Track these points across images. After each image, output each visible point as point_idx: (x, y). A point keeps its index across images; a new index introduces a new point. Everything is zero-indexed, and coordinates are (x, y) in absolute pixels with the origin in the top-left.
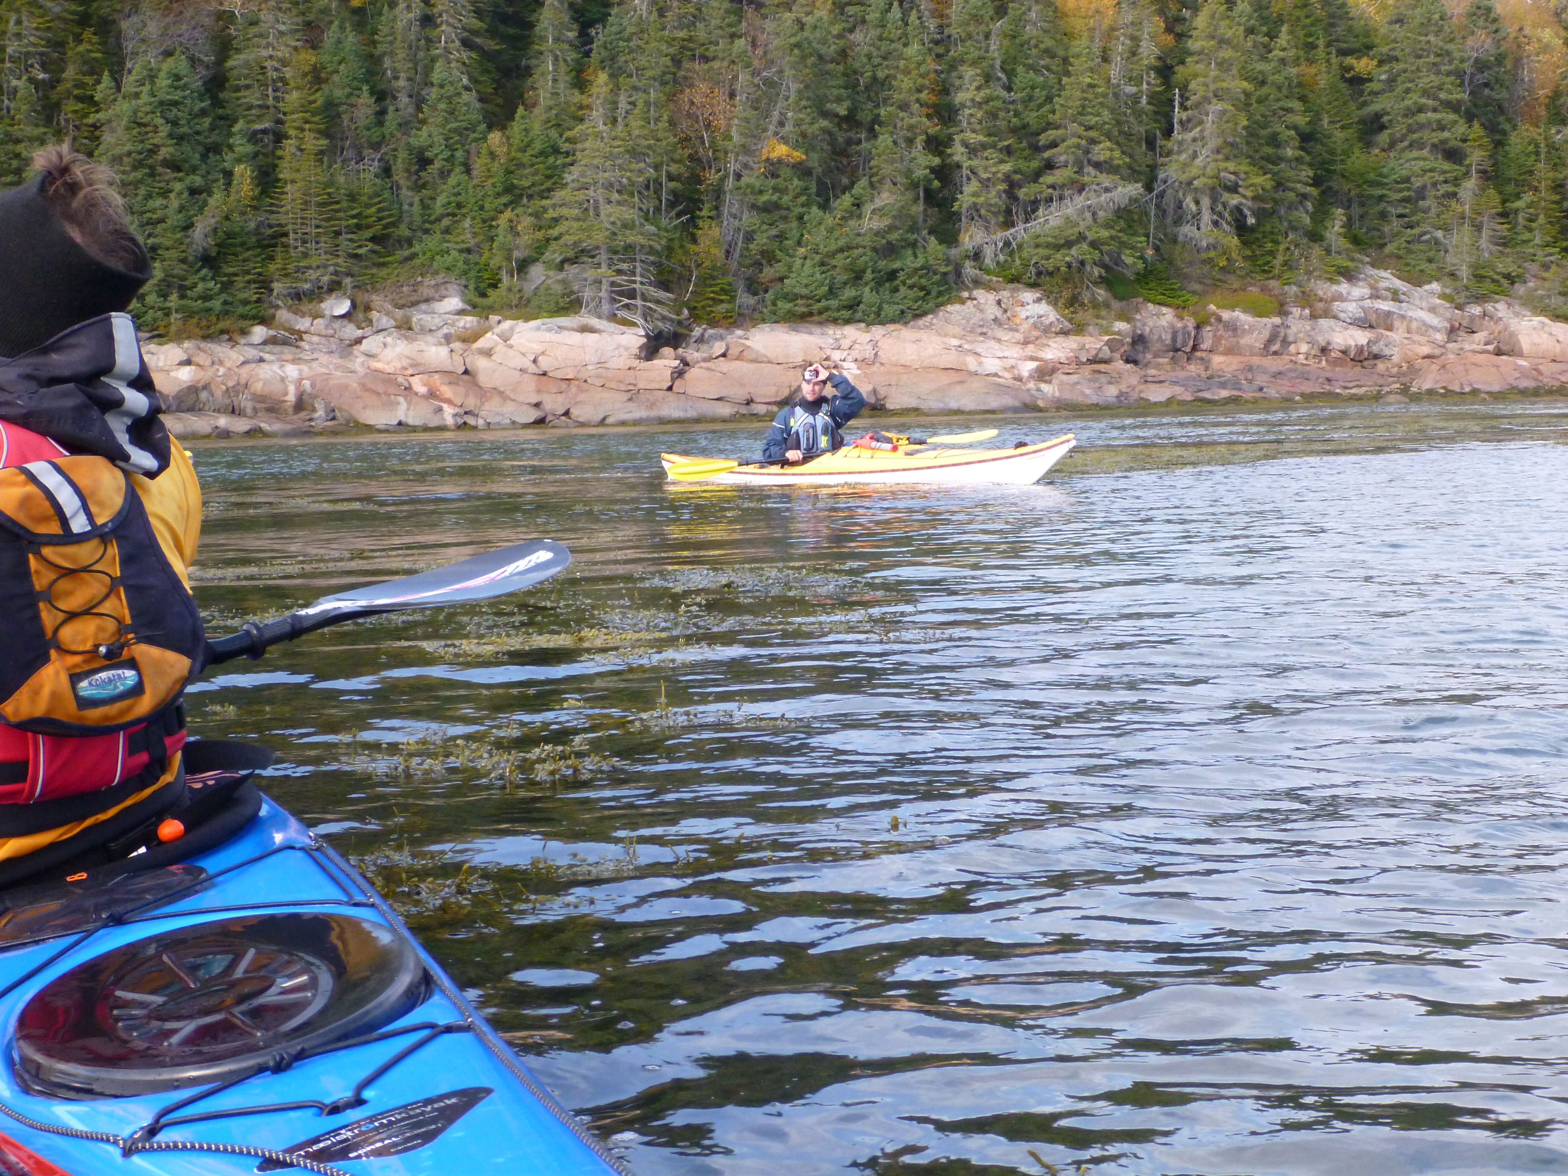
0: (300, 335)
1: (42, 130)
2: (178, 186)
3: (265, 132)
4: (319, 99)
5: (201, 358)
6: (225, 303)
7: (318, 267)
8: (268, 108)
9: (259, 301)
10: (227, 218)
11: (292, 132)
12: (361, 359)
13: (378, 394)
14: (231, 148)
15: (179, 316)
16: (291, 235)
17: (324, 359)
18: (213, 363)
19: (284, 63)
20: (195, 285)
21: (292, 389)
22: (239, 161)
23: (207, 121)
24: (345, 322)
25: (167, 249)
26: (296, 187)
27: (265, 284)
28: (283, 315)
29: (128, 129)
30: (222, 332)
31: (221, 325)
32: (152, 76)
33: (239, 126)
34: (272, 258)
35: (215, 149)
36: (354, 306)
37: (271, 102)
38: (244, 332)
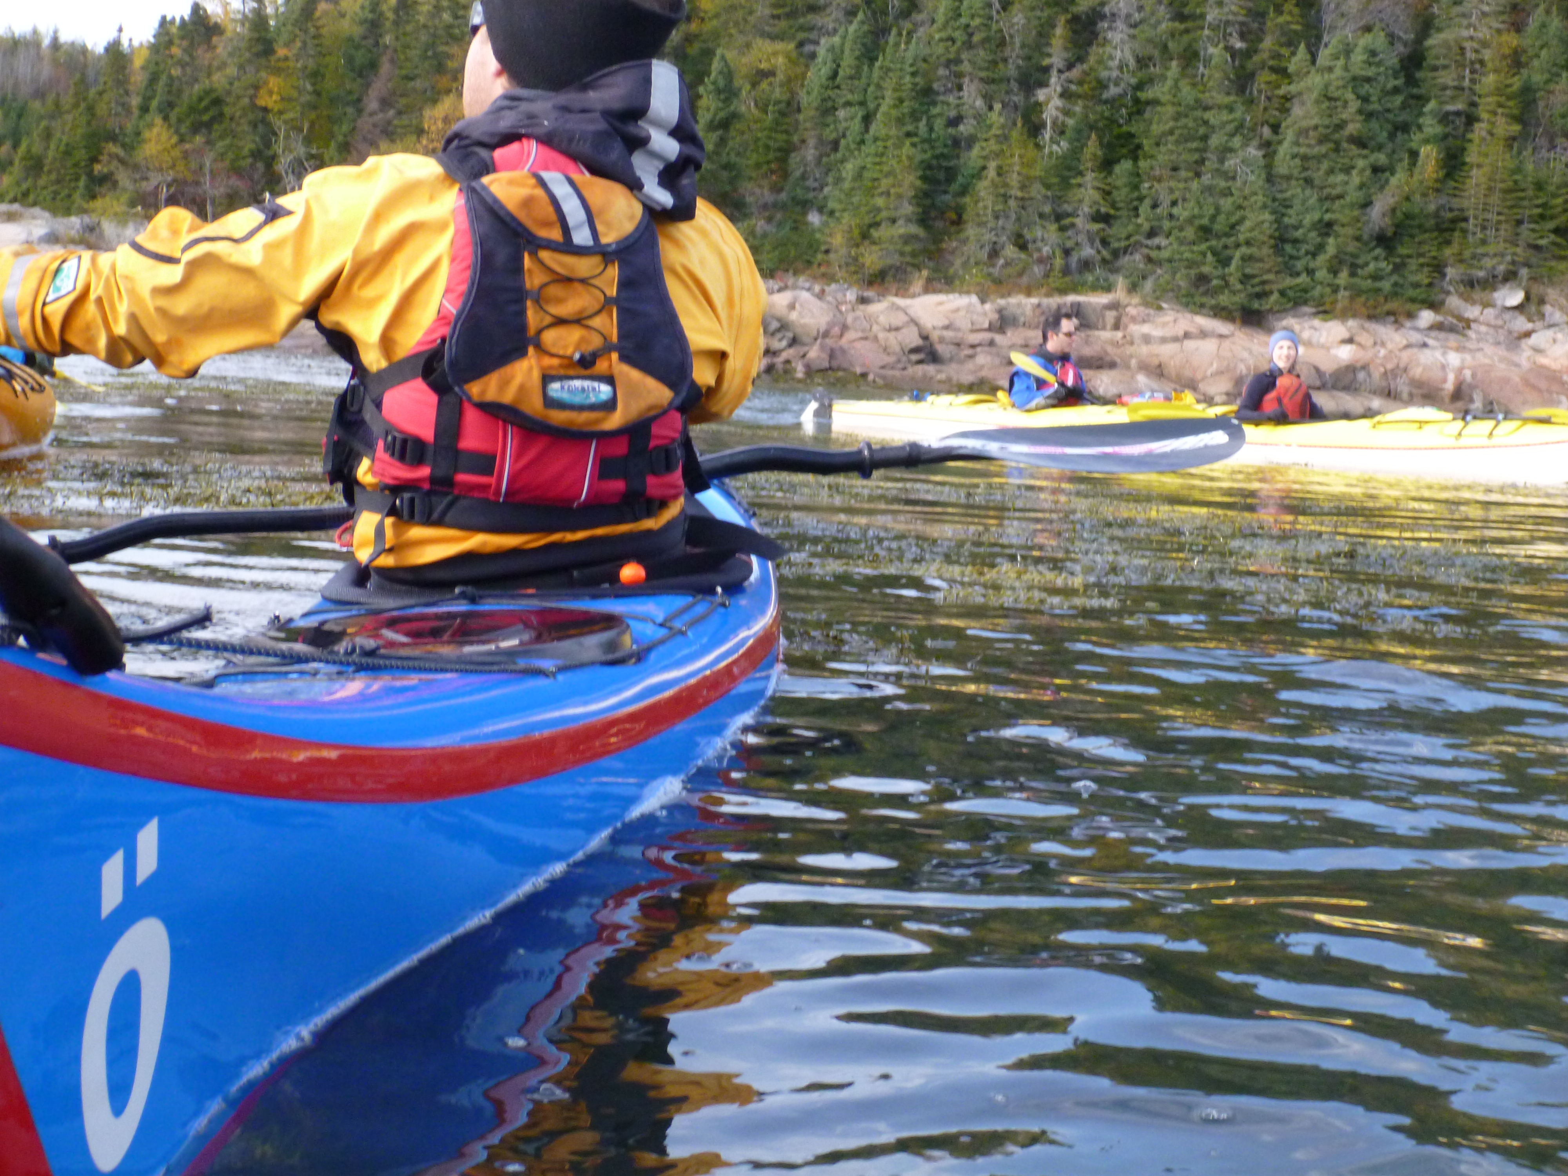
0: (1468, 323)
1: (1232, 98)
2: (1361, 163)
3: (1458, 114)
4: (1516, 83)
5: (1364, 338)
6: (1395, 284)
7: (1495, 255)
8: (1463, 89)
9: (1430, 285)
10: (1408, 199)
11: (1484, 116)
12: (1528, 353)
13: (1540, 390)
14: (1420, 128)
15: (1347, 293)
16: (1471, 221)
17: (1489, 349)
18: (1375, 344)
19: (1485, 44)
20: (1367, 264)
21: (1451, 377)
22: (1427, 141)
23: (1398, 100)
24: (1517, 313)
25: (1343, 226)
26: (1481, 172)
27: (1438, 268)
28: (1454, 301)
29: (1317, 102)
30: (1389, 313)
31: (1389, 306)
32: (1348, 51)
33: (1432, 105)
34: (1448, 243)
35: (1404, 128)
36: (1528, 298)
37: (1466, 83)
38: (1411, 316)
